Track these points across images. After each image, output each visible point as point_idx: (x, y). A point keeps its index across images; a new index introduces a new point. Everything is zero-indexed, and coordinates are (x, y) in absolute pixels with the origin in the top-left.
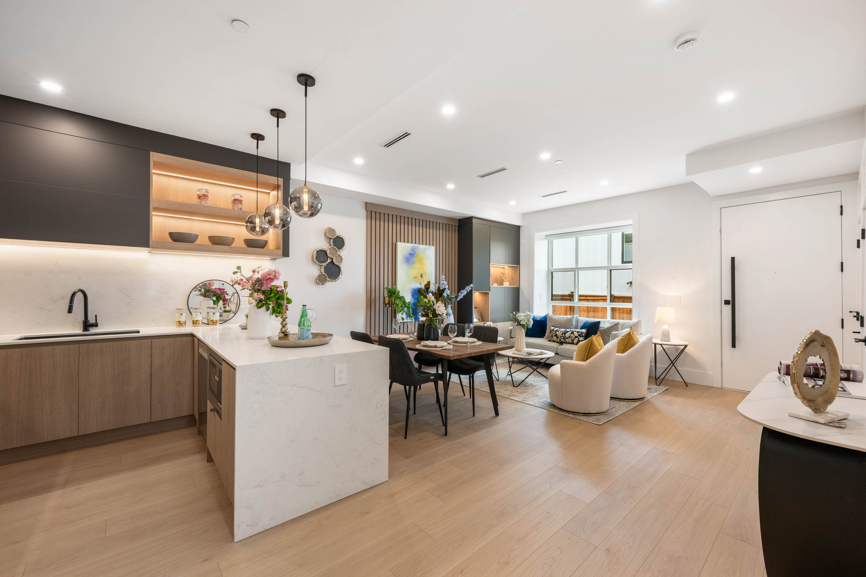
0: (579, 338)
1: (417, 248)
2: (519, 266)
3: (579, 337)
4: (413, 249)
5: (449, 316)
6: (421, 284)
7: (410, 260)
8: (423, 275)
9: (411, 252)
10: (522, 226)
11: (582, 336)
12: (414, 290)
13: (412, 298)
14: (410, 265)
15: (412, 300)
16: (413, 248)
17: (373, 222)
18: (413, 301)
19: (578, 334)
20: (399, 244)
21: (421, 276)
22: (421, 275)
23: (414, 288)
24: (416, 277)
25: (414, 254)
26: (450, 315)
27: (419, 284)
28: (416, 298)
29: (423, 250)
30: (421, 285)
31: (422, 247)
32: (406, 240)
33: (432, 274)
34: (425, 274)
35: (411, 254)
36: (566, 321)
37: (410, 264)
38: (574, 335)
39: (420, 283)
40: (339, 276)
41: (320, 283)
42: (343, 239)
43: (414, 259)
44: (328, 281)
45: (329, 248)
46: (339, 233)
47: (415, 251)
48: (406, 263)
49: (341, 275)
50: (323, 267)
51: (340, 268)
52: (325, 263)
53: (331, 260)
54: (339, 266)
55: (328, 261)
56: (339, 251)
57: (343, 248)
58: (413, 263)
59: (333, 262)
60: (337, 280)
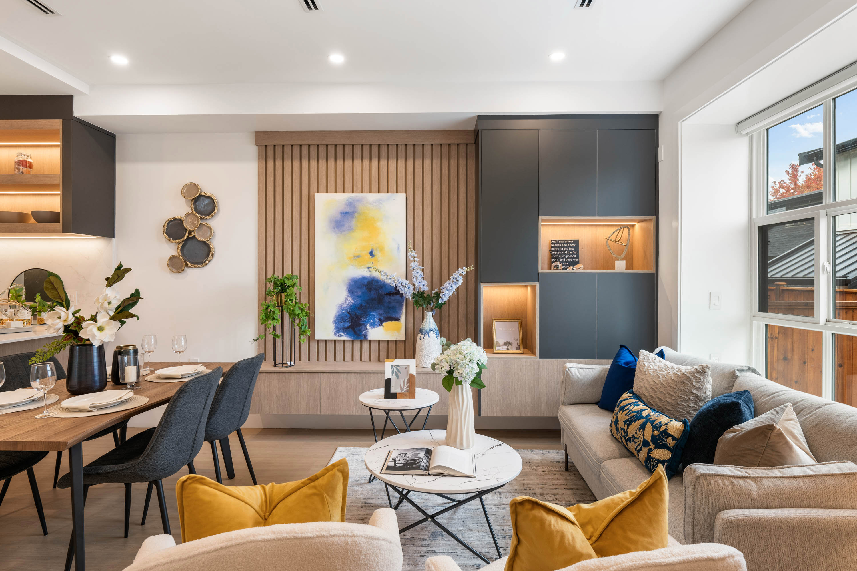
0: (650, 450)
1: (359, 200)
2: (654, 218)
3: (652, 446)
4: (350, 204)
5: (423, 336)
6: (370, 269)
7: (343, 225)
8: (375, 252)
9: (348, 210)
10: (661, 112)
11: (665, 446)
12: (354, 282)
13: (348, 296)
14: (343, 233)
15: (350, 299)
16: (351, 200)
17: (270, 164)
18: (352, 301)
19: (653, 435)
20: (317, 195)
21: (371, 254)
22: (370, 251)
23: (354, 278)
24: (358, 256)
25: (354, 212)
26: (425, 334)
27: (366, 269)
28: (358, 297)
29: (375, 202)
30: (370, 271)
32: (339, 187)
33: (398, 248)
34: (382, 249)
35: (346, 213)
36: (670, 381)
37: (344, 231)
38: (643, 435)
39: (368, 268)
40: (209, 259)
41: (175, 270)
42: (213, 197)
43: (354, 222)
44: (190, 267)
45: (187, 215)
46: (207, 189)
47: (355, 207)
48: (336, 230)
49: (213, 256)
50: (181, 245)
51: (208, 246)
52: (182, 240)
53: (190, 233)
54: (208, 242)
55: (186, 236)
56: (206, 219)
57: (213, 214)
58: (351, 229)
59: (194, 236)
60: (206, 264)
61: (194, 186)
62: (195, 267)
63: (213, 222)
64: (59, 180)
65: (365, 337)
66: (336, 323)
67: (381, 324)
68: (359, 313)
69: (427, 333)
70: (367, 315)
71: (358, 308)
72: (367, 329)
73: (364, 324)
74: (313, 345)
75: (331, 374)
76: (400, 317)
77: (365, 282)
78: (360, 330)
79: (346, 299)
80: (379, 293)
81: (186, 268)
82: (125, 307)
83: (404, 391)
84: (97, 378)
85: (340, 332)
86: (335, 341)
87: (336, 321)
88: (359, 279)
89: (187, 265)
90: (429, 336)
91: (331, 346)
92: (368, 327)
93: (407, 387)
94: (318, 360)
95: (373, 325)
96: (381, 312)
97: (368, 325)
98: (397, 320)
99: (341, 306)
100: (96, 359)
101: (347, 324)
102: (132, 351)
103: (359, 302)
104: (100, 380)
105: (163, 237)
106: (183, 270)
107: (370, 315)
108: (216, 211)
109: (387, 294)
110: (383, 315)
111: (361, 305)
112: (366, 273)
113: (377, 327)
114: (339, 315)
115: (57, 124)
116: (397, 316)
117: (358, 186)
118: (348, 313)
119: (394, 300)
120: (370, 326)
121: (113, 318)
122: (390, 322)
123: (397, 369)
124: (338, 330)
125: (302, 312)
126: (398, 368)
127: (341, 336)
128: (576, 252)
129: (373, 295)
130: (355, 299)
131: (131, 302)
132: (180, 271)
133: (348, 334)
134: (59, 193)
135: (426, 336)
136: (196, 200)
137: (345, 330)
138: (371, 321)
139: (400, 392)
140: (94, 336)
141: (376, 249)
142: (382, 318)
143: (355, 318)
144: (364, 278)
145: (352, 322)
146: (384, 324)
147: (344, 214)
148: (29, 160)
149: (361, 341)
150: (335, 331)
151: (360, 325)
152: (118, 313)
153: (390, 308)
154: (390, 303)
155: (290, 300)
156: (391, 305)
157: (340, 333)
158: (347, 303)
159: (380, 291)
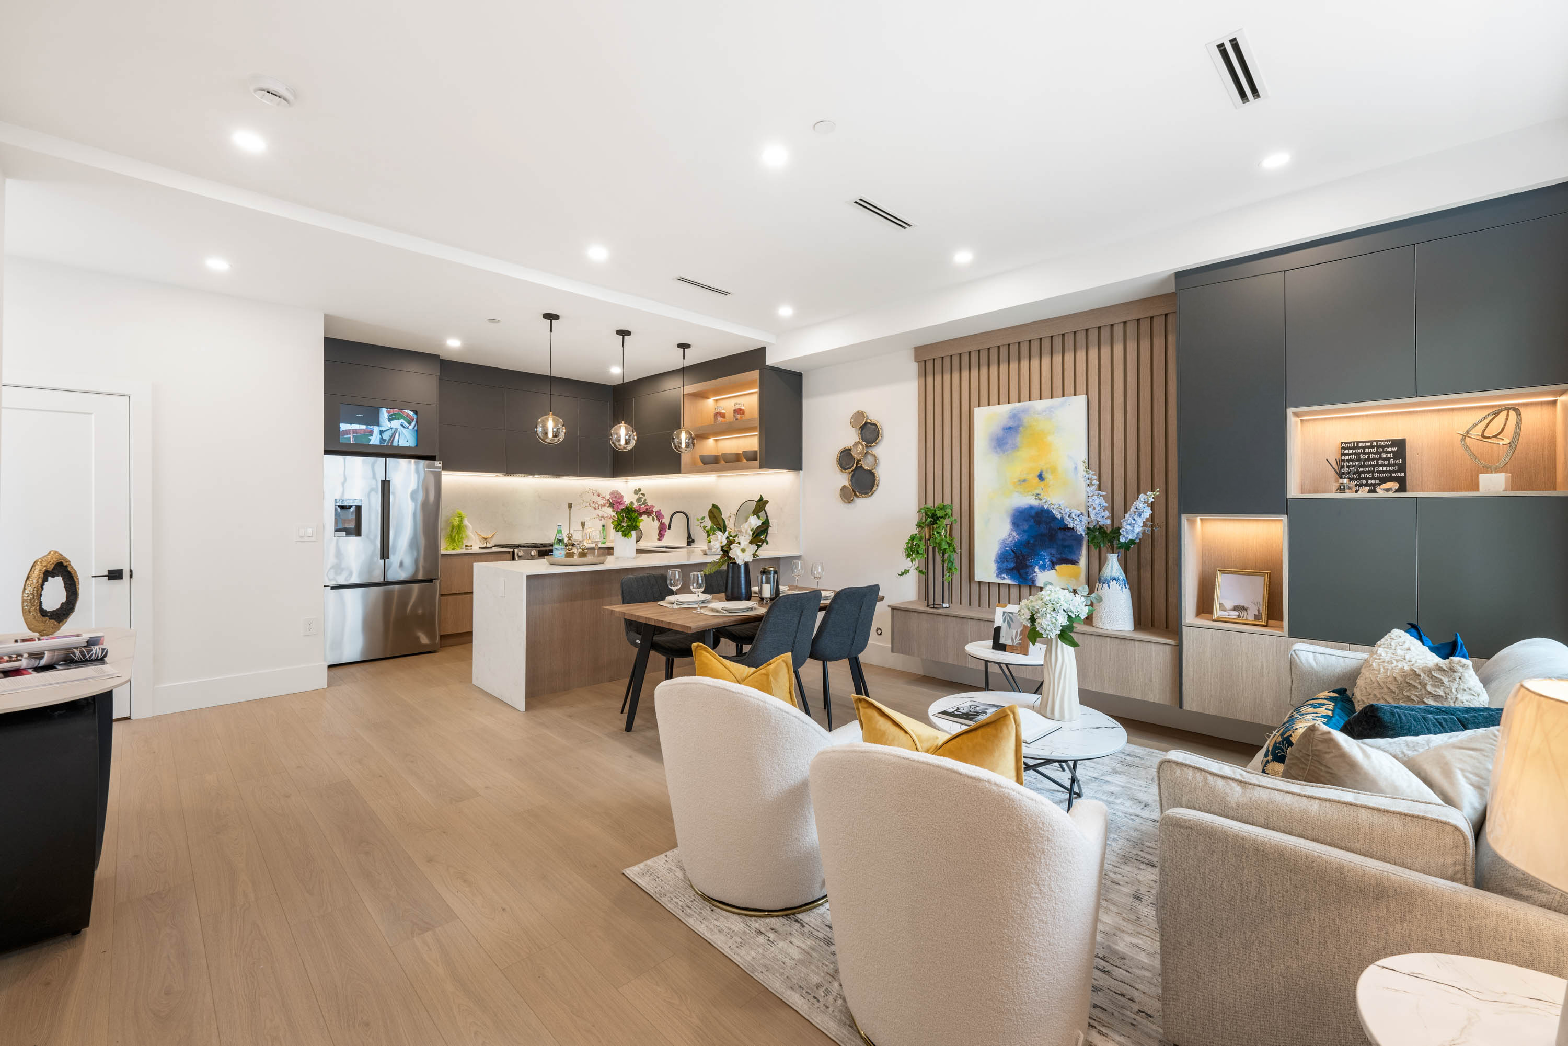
1: (1025, 411)
4: (1014, 416)
6: (1039, 497)
7: (1007, 443)
8: (1045, 475)
9: (1011, 424)
12: (1019, 512)
13: (1012, 530)
14: (1006, 453)
15: (1014, 533)
16: (1016, 412)
17: (930, 380)
18: (1017, 537)
20: (978, 410)
21: (1041, 477)
22: (1038, 473)
23: (1019, 507)
24: (1024, 481)
25: (1018, 426)
27: (1034, 497)
28: (1025, 531)
29: (1045, 411)
30: (1037, 499)
31: (1039, 405)
32: (1004, 397)
33: (1076, 468)
34: (1054, 470)
35: (1010, 428)
37: (1007, 450)
39: (1036, 495)
40: (874, 489)
41: (846, 501)
42: (878, 424)
43: (1019, 438)
44: (858, 497)
45: (856, 444)
46: (873, 417)
47: (1019, 419)
48: (998, 449)
49: (877, 486)
50: (851, 475)
51: (873, 474)
52: (851, 470)
53: (858, 463)
54: (873, 471)
55: (855, 466)
56: (871, 447)
57: (877, 441)
58: (1015, 448)
59: (861, 466)
60: (872, 494)
61: (860, 414)
62: (863, 497)
63: (879, 450)
64: (757, 424)
65: (1033, 581)
66: (998, 563)
67: (1053, 567)
68: (1025, 551)
69: (1107, 582)
70: (1035, 555)
71: (1024, 545)
72: (1035, 572)
73: (1031, 566)
74: (975, 588)
75: (981, 622)
76: (1079, 559)
77: (1033, 513)
78: (1027, 573)
79: (1010, 534)
80: (1050, 527)
81: (855, 498)
82: (759, 533)
83: (1015, 643)
84: (743, 591)
85: (1002, 573)
86: (999, 584)
87: (999, 561)
88: (1026, 509)
89: (855, 495)
90: (1109, 586)
91: (994, 590)
92: (1037, 569)
93: (1020, 640)
94: (979, 606)
95: (1043, 568)
96: (1053, 551)
97: (1037, 567)
98: (1074, 562)
99: (1004, 541)
100: (743, 575)
101: (1011, 565)
102: (772, 572)
103: (1025, 538)
104: (745, 593)
105: (837, 468)
106: (852, 500)
107: (1038, 554)
108: (880, 438)
109: (1060, 529)
110: (1056, 556)
111: (1028, 542)
112: (1034, 502)
113: (1048, 570)
114: (1001, 553)
115: (755, 374)
116: (1074, 557)
117: (1025, 393)
118: (1012, 551)
119: (1070, 537)
120: (1039, 569)
121: (751, 542)
122: (1065, 565)
123: (1009, 616)
124: (1001, 572)
125: (949, 547)
126: (1011, 615)
127: (1004, 578)
128: (1399, 462)
129: (1043, 529)
130: (1021, 534)
131: (762, 529)
132: (850, 501)
133: (1012, 578)
134: (757, 433)
135: (1106, 586)
136: (863, 428)
137: (1010, 572)
138: (1041, 562)
139: (1011, 644)
140: (738, 557)
141: (1047, 472)
142: (1054, 560)
143: (1021, 558)
144: (1031, 508)
145: (1016, 562)
146: (1057, 567)
147: (1007, 429)
148: (743, 408)
149: (1030, 587)
150: (996, 572)
151: (1027, 567)
152: (754, 538)
153: (1065, 547)
154: (1064, 540)
155: (938, 533)
156: (1066, 543)
157: (1003, 575)
158: (1011, 539)
159: (1052, 525)
